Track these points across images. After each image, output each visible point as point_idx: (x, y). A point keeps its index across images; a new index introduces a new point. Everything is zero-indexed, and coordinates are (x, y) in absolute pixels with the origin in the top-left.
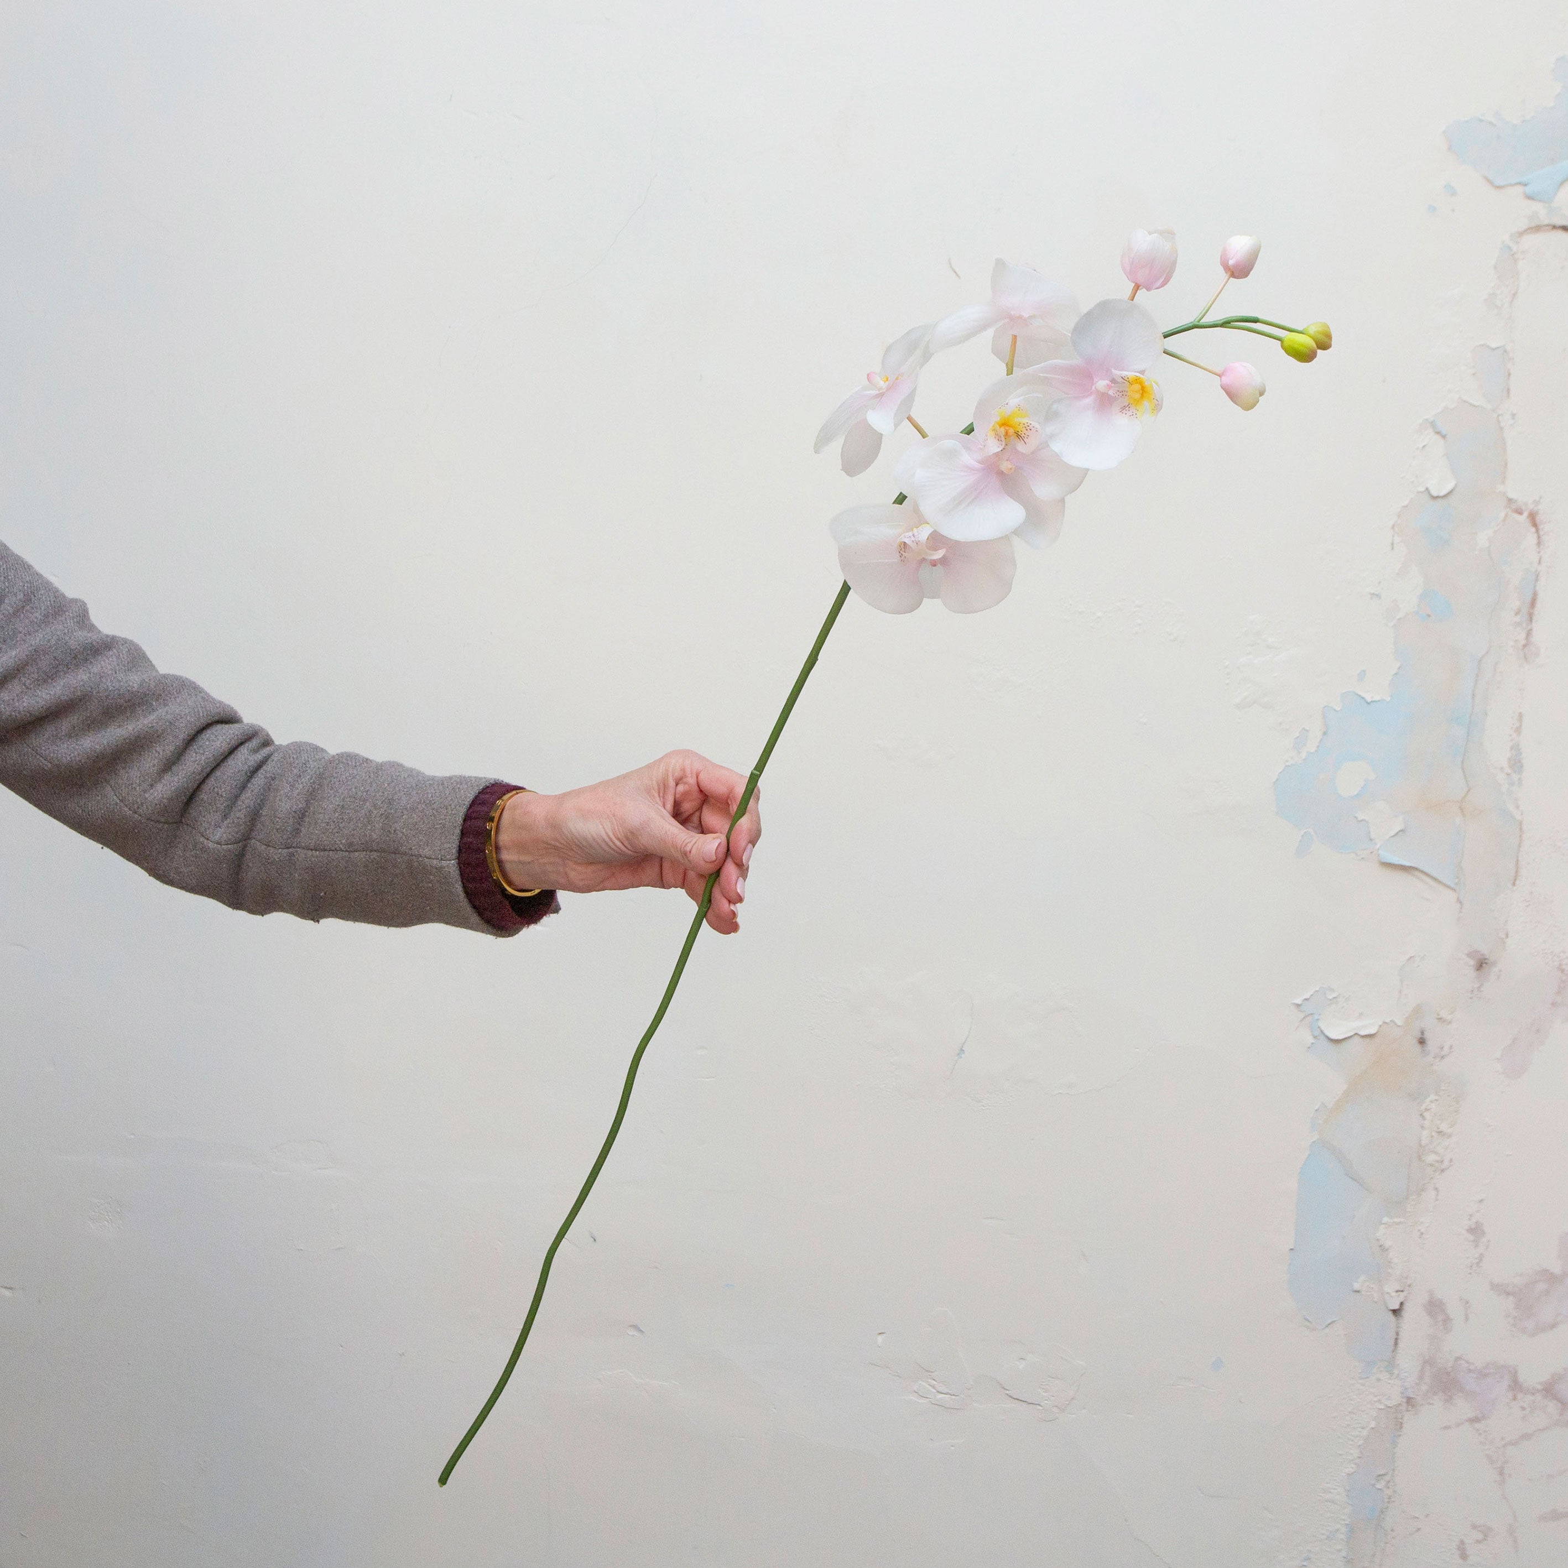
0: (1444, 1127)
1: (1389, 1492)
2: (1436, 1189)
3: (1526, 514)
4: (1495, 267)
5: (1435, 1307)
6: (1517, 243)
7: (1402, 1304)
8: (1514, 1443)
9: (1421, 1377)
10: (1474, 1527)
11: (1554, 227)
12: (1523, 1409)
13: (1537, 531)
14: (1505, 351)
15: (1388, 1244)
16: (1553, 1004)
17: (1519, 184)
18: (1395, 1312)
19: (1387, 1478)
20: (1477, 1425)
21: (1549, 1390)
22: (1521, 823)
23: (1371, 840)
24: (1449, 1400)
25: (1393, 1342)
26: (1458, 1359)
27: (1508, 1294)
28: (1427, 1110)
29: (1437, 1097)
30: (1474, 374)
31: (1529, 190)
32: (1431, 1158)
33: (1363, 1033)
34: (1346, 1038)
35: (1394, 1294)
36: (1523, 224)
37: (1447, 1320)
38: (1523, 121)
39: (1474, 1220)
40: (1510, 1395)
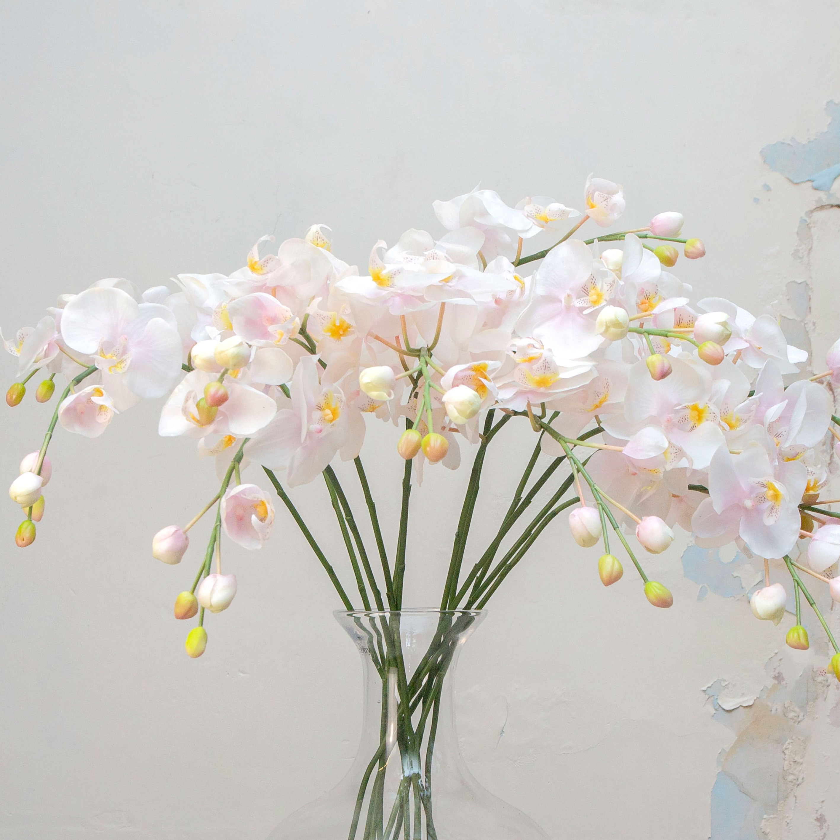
0: (797, 759)
2: (795, 796)
3: (825, 383)
4: (797, 234)
6: (810, 217)
11: (832, 206)
13: (833, 393)
14: (807, 284)
15: (767, 831)
17: (809, 181)
23: (742, 588)
29: (792, 741)
30: (788, 300)
31: (815, 184)
32: (791, 778)
33: (744, 705)
34: (734, 709)
36: (813, 205)
38: (809, 142)
39: (819, 813)
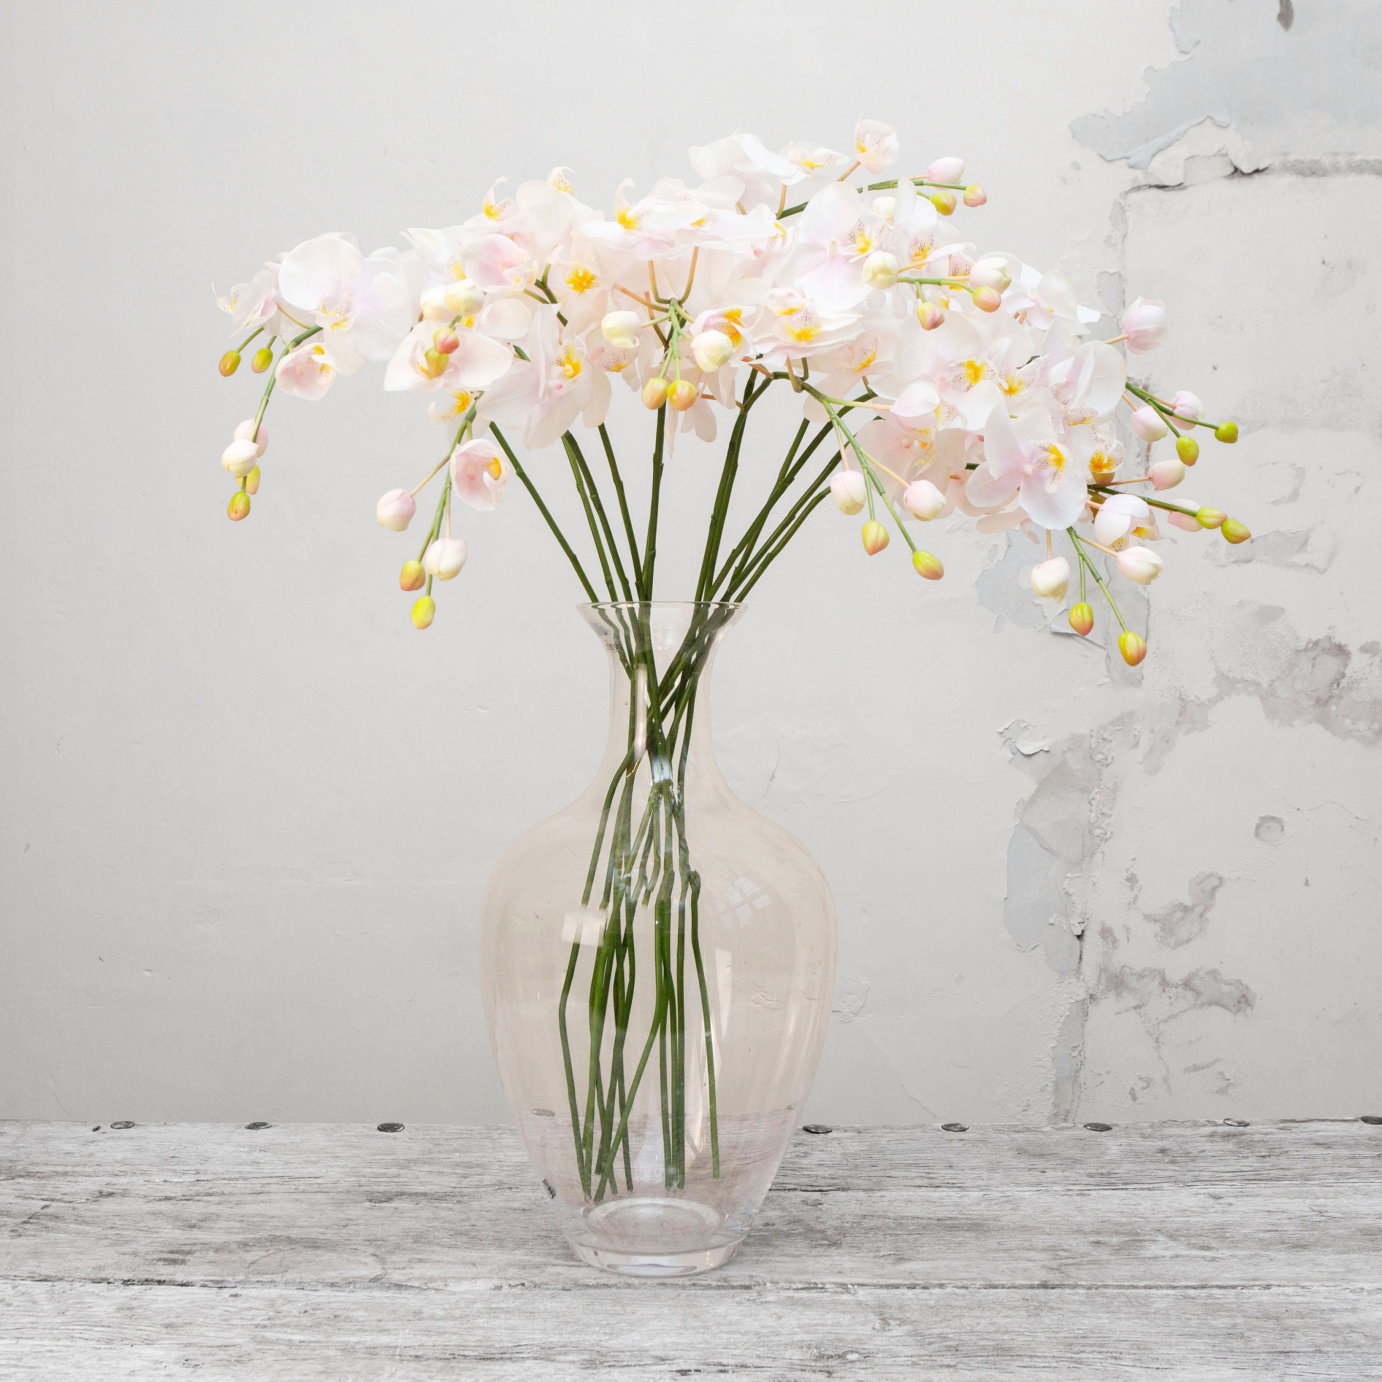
0: (1105, 810)
1: (1082, 1058)
2: (1103, 853)
4: (1110, 217)
5: (1106, 933)
7: (1083, 931)
8: (1165, 1021)
9: (1099, 981)
10: (1141, 1079)
11: (1150, 187)
12: (1170, 998)
14: (1120, 275)
15: (1071, 891)
16: (1177, 723)
17: (1124, 158)
18: (1079, 937)
19: (1079, 1049)
20: (1139, 1011)
21: (1187, 984)
22: (1148, 600)
23: (1045, 617)
24: (1118, 995)
25: (1078, 958)
26: (1123, 967)
27: (1156, 921)
28: (1093, 799)
29: (1100, 790)
30: (1099, 293)
31: (1130, 161)
32: (1098, 832)
33: (1044, 750)
34: (1034, 754)
35: (1077, 925)
36: (1129, 186)
37: (1115, 941)
38: (1124, 114)
39: (1130, 872)
40: (1161, 988)
